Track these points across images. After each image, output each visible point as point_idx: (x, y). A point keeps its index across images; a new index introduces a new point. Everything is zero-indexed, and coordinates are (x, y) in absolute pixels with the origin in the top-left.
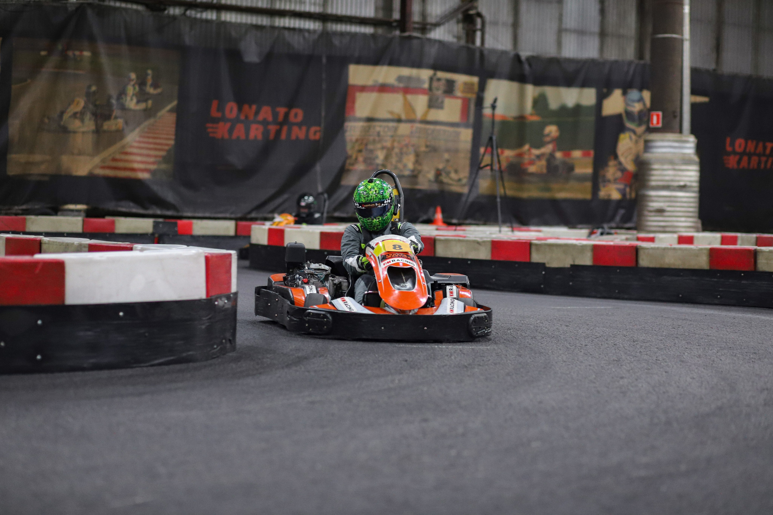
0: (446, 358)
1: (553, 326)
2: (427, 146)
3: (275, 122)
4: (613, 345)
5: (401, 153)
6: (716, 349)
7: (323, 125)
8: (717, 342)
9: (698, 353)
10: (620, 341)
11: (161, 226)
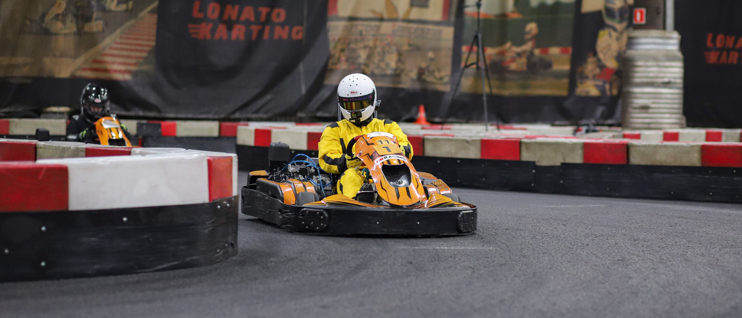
0: (450, 259)
1: (551, 225)
2: (410, 45)
3: (257, 22)
4: (615, 244)
5: (384, 52)
6: (718, 247)
7: (305, 25)
8: (718, 239)
9: (700, 252)
10: (621, 240)
11: (144, 127)
